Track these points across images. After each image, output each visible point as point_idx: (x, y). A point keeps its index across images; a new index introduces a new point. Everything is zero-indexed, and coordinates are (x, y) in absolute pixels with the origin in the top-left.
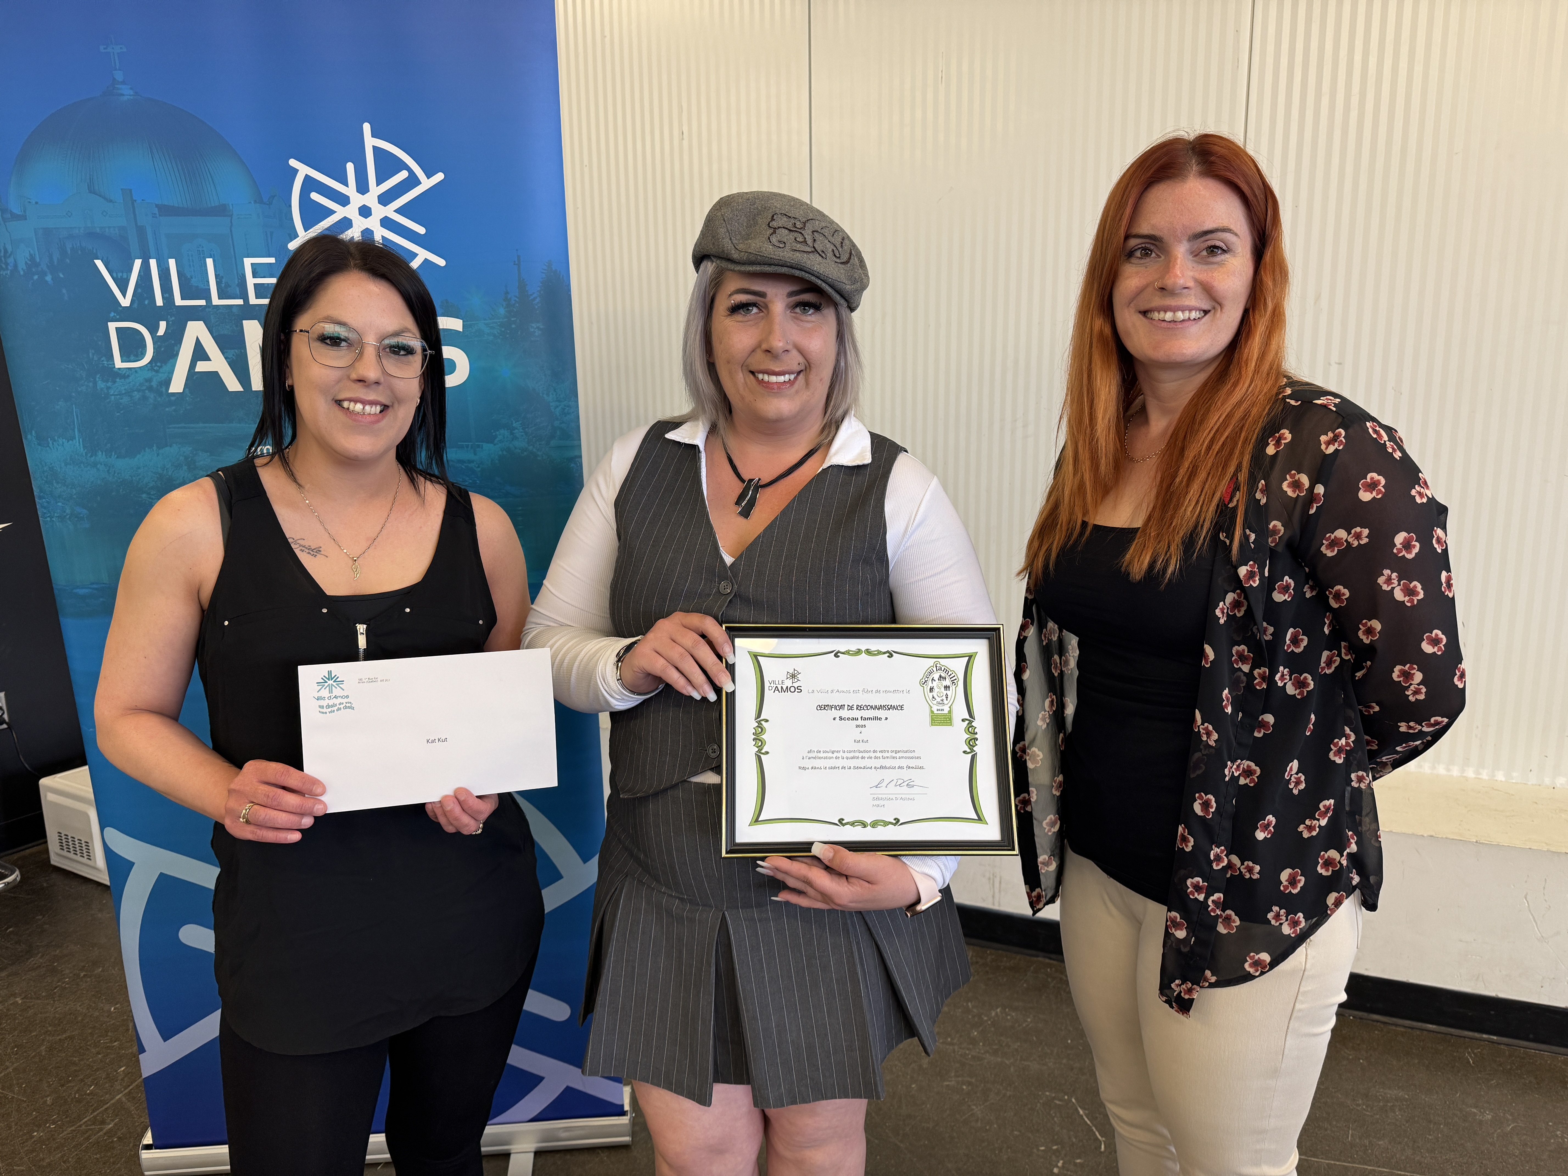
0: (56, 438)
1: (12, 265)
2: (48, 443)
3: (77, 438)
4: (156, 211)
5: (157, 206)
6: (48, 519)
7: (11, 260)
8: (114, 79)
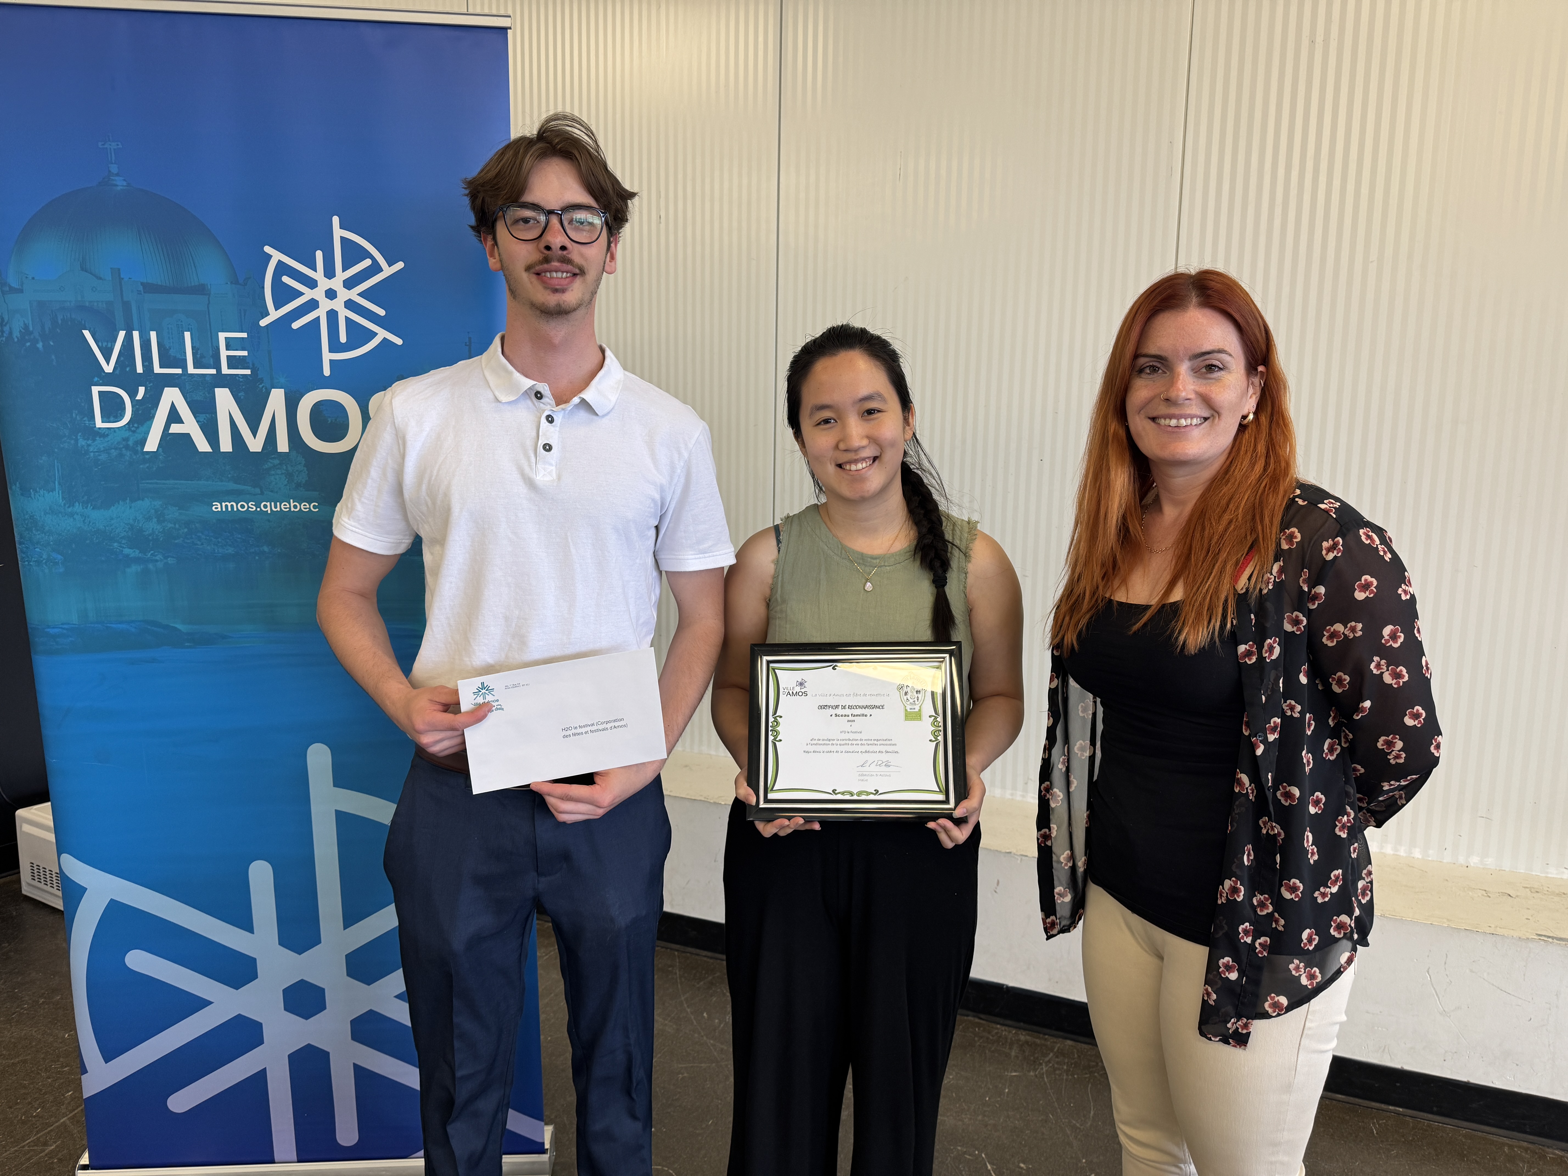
0: (38, 490)
1: (7, 332)
2: (30, 494)
3: (57, 490)
4: (141, 288)
5: (142, 284)
6: (27, 563)
7: (7, 329)
8: (110, 171)
